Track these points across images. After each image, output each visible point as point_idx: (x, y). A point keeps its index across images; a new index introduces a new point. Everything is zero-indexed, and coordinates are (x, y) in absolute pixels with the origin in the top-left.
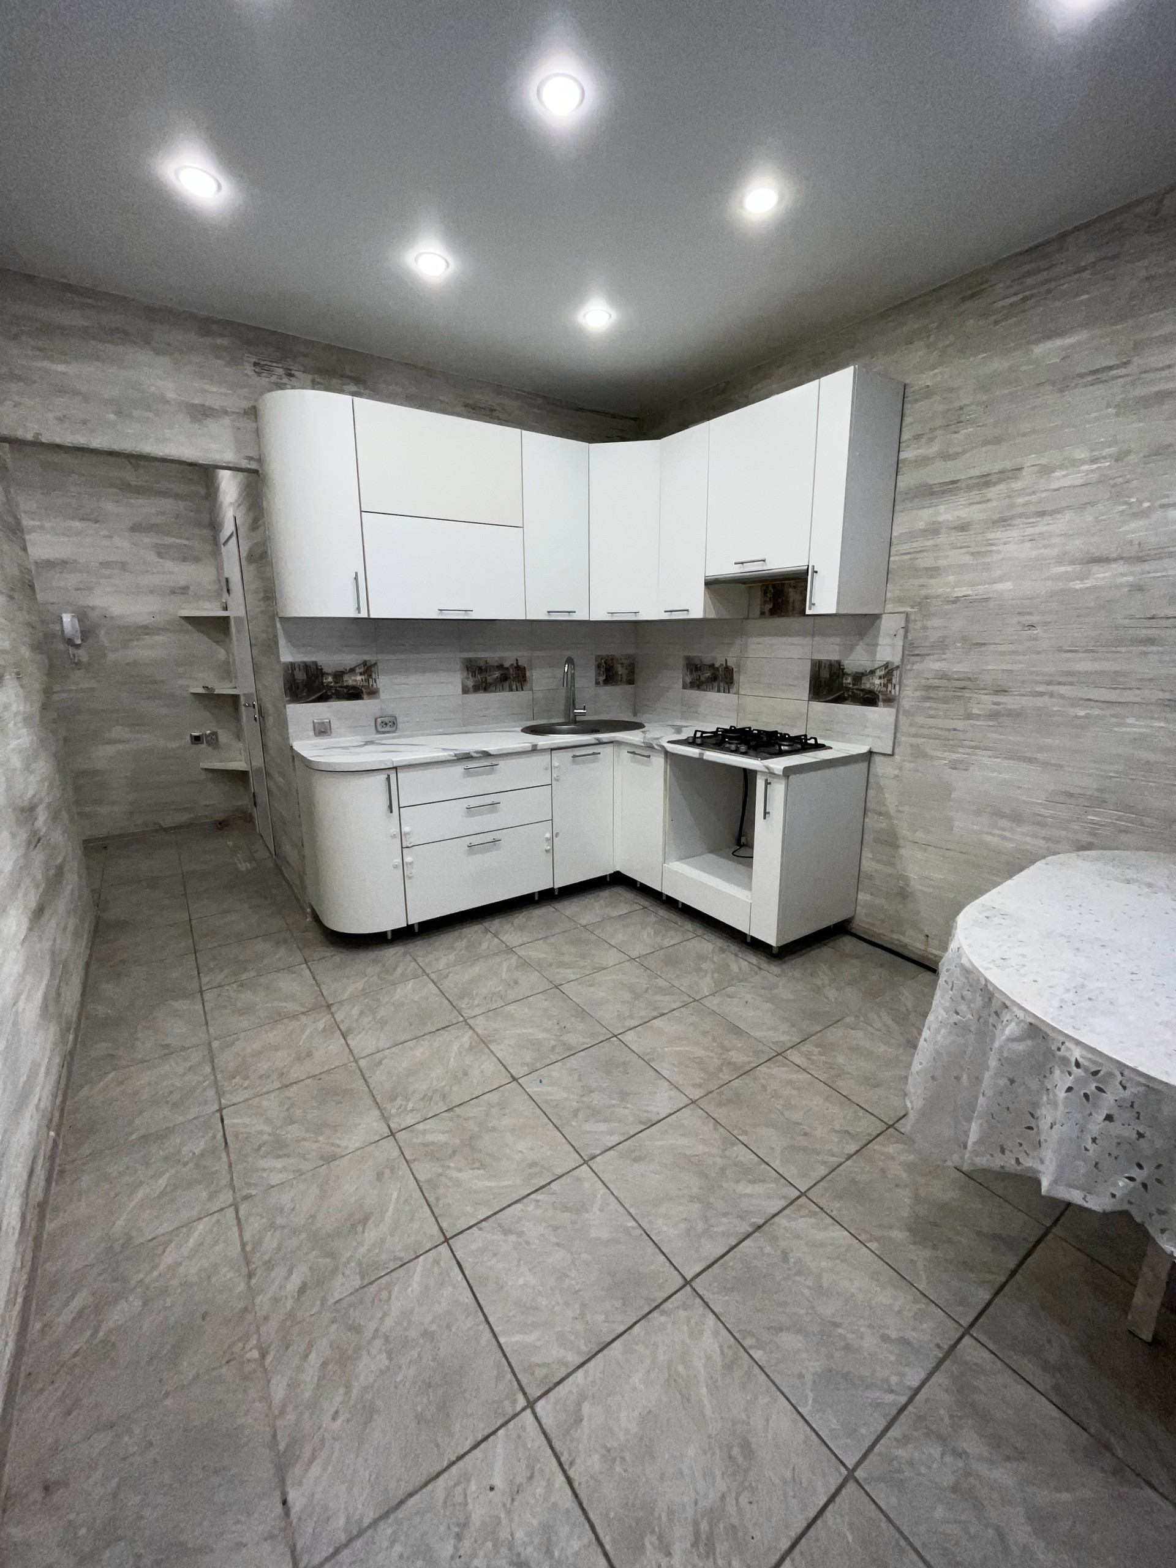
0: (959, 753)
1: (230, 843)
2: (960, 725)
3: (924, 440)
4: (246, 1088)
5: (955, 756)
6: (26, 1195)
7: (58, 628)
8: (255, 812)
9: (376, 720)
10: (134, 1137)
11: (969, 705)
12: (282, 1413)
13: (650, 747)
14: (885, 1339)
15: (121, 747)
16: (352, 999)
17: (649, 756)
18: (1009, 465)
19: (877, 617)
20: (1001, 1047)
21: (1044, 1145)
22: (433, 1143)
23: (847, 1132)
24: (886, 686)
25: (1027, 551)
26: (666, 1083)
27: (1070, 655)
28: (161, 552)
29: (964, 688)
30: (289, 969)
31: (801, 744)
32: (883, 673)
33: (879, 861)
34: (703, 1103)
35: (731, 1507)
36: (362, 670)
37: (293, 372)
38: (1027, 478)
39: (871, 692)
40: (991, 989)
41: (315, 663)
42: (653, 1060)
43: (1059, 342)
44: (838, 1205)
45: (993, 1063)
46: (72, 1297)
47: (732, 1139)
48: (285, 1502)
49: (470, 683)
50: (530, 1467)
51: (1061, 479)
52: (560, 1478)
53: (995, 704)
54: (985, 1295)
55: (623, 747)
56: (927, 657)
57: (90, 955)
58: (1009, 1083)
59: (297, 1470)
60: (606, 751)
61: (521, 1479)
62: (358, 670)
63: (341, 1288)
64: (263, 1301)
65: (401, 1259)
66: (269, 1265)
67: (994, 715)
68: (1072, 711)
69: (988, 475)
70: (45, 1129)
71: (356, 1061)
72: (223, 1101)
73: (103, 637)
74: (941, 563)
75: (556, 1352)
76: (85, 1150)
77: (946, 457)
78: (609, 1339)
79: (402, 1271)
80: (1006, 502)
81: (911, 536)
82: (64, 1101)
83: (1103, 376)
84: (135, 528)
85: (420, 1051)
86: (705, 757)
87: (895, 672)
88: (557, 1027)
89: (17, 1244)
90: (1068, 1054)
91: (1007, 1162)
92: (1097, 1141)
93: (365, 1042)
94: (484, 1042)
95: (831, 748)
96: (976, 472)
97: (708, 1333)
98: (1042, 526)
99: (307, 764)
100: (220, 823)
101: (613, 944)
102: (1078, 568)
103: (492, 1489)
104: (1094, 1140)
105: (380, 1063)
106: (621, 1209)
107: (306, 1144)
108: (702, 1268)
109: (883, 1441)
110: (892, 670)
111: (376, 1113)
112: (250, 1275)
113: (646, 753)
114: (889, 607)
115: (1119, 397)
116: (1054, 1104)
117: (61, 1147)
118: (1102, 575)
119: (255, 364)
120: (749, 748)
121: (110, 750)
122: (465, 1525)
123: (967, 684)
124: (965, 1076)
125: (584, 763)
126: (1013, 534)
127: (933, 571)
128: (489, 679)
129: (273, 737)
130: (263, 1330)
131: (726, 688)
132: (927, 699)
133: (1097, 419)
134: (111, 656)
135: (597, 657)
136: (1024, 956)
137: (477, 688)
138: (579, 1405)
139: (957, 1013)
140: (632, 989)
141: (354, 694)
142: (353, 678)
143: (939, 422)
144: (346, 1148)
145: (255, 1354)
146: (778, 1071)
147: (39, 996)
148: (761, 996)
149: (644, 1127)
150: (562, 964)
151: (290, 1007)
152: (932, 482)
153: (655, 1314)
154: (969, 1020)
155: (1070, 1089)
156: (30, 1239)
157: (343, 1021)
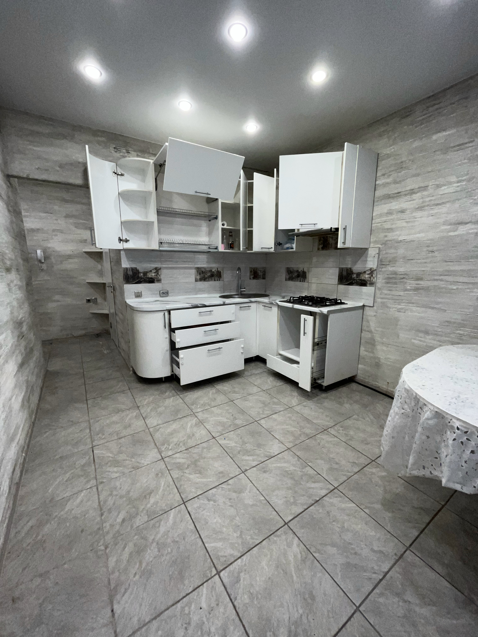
0: (402, 305)
1: (101, 343)
2: (402, 293)
3: (386, 176)
4: (103, 439)
5: (400, 307)
6: (11, 479)
7: (35, 255)
8: (111, 331)
9: (160, 291)
10: (57, 457)
11: (406, 285)
12: (113, 572)
13: (272, 303)
14: (373, 550)
15: (59, 303)
16: (148, 404)
17: (271, 307)
18: (422, 185)
19: (366, 249)
20: (423, 422)
21: (443, 464)
22: (180, 463)
23: (355, 463)
24: (370, 278)
25: (431, 220)
26: (277, 441)
27: (449, 263)
28: (77, 226)
29: (404, 278)
30: (123, 392)
31: (335, 302)
32: (369, 272)
33: (367, 351)
34: (293, 449)
35: (305, 620)
36: (155, 271)
37: (130, 151)
38: (430, 191)
39: (364, 280)
40: (419, 398)
41: (136, 268)
42: (272, 431)
43: (444, 133)
44: (351, 493)
45: (420, 429)
46: (28, 522)
47: (305, 464)
48: (112, 611)
49: (198, 277)
50: (217, 600)
51: (445, 190)
52: (231, 604)
53: (417, 284)
54: (415, 533)
55: (260, 304)
56: (387, 266)
57: (43, 385)
58: (427, 438)
59: (118, 597)
60: (253, 305)
61: (213, 604)
62: (153, 271)
63: (139, 521)
64: (107, 525)
65: (165, 510)
66: (110, 511)
67: (416, 289)
68: (450, 287)
69: (413, 190)
70: (20, 453)
71: (148, 429)
72: (94, 444)
73: (53, 260)
74: (393, 226)
75: (229, 551)
76: (37, 462)
77: (395, 182)
78: (252, 546)
79: (165, 515)
80: (421, 200)
81: (381, 215)
82: (29, 441)
83: (463, 147)
84: (67, 216)
85: (175, 426)
86: (294, 307)
87: (374, 272)
88: (232, 417)
89: (7, 499)
90: (453, 424)
91: (426, 473)
92: (467, 462)
93: (153, 421)
94: (201, 422)
95: (347, 304)
96: (408, 188)
97: (295, 545)
98: (436, 210)
99: (132, 308)
100: (97, 335)
101: (256, 384)
102: (453, 226)
103: (201, 608)
104: (466, 462)
105: (158, 430)
106: (258, 492)
107: (127, 462)
108: (292, 518)
109: (372, 594)
110: (373, 271)
111: (156, 450)
112: (102, 515)
113: (270, 306)
114: (372, 245)
115: (469, 156)
116: (447, 446)
117: (27, 461)
118: (462, 230)
119: (114, 148)
120: (313, 303)
121: (54, 305)
122: (189, 623)
123: (404, 276)
124: (407, 437)
125: (244, 310)
126: (425, 213)
127: (390, 230)
128: (206, 276)
129: (118, 298)
130: (106, 538)
131: (303, 280)
132: (387, 283)
133: (460, 165)
134: (56, 268)
135: (251, 268)
136: (432, 384)
137: (201, 280)
138: (239, 573)
139: (403, 409)
140: (263, 403)
141: (151, 281)
142: (151, 274)
143: (392, 168)
144: (143, 464)
145: (102, 548)
146: (324, 437)
147: (20, 399)
148: (317, 406)
149: (268, 458)
150: (235, 392)
151: (123, 407)
152: (390, 193)
153: (272, 536)
154: (408, 412)
155: (454, 440)
156: (12, 496)
157: (143, 413)
